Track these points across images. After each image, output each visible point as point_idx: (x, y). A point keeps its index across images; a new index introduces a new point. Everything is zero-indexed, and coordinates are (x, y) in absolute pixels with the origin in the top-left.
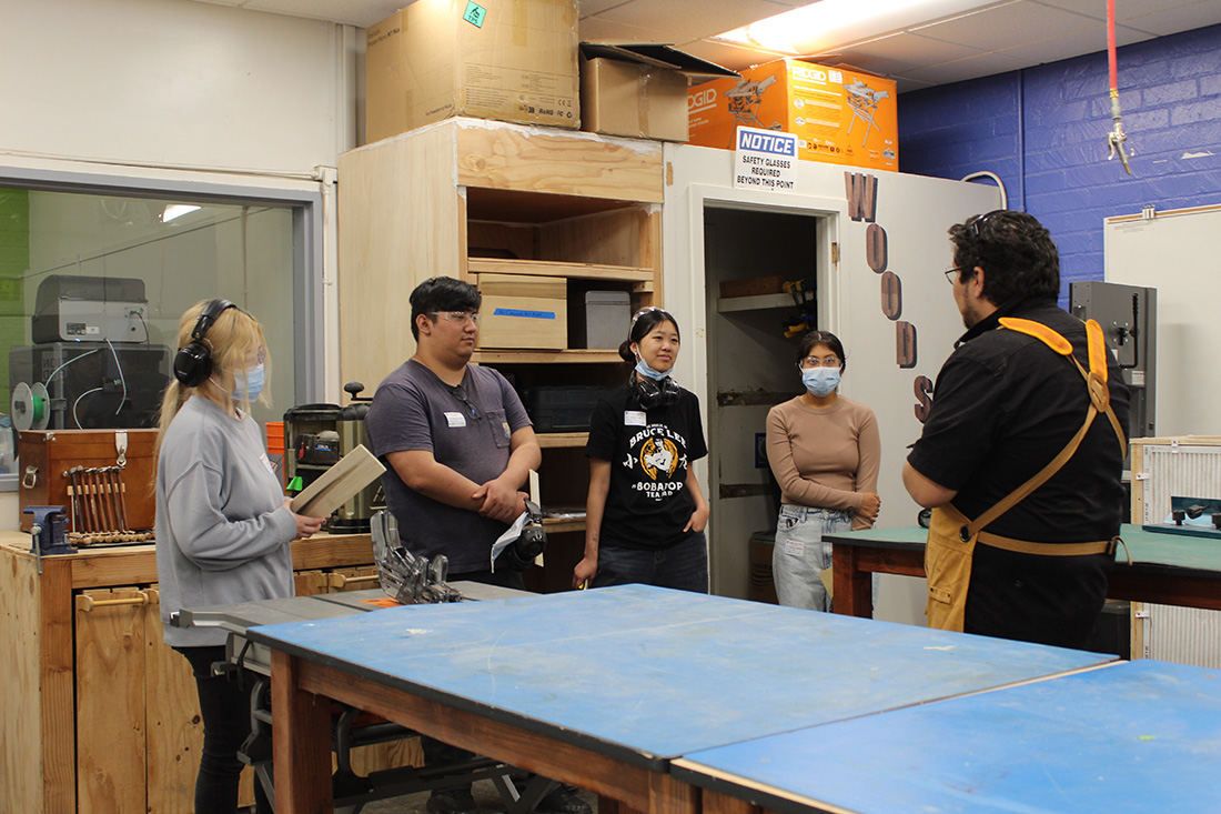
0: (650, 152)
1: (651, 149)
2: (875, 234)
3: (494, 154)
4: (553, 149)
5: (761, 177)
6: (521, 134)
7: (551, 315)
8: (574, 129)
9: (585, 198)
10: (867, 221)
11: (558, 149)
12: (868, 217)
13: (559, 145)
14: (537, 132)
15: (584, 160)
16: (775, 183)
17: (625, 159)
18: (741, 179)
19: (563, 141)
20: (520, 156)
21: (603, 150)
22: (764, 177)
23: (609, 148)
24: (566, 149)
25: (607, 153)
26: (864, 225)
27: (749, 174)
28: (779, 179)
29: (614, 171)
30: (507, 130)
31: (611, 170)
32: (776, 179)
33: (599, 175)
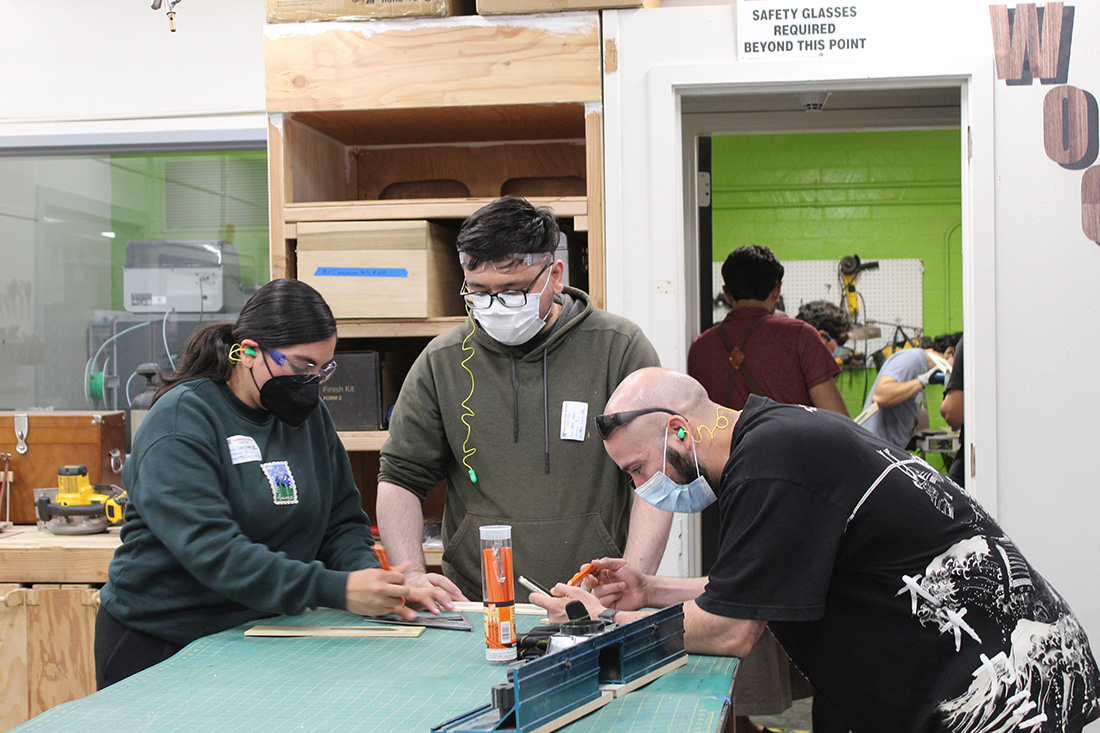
0: (577, 29)
1: (578, 24)
2: (1067, 105)
3: (319, 66)
4: (411, 48)
5: (794, 39)
6: (359, 35)
7: (401, 273)
8: (439, 16)
9: (466, 108)
10: (1044, 82)
11: (419, 46)
12: (1049, 72)
13: (419, 41)
14: (384, 27)
15: (461, 54)
16: (827, 44)
17: (532, 45)
18: (749, 47)
19: (425, 34)
20: (359, 63)
21: (493, 37)
22: (800, 37)
23: (501, 32)
24: (432, 45)
25: (501, 41)
26: (1037, 92)
27: (770, 37)
28: (836, 36)
29: (513, 65)
30: (337, 32)
31: (508, 63)
32: (826, 38)
33: (487, 72)
